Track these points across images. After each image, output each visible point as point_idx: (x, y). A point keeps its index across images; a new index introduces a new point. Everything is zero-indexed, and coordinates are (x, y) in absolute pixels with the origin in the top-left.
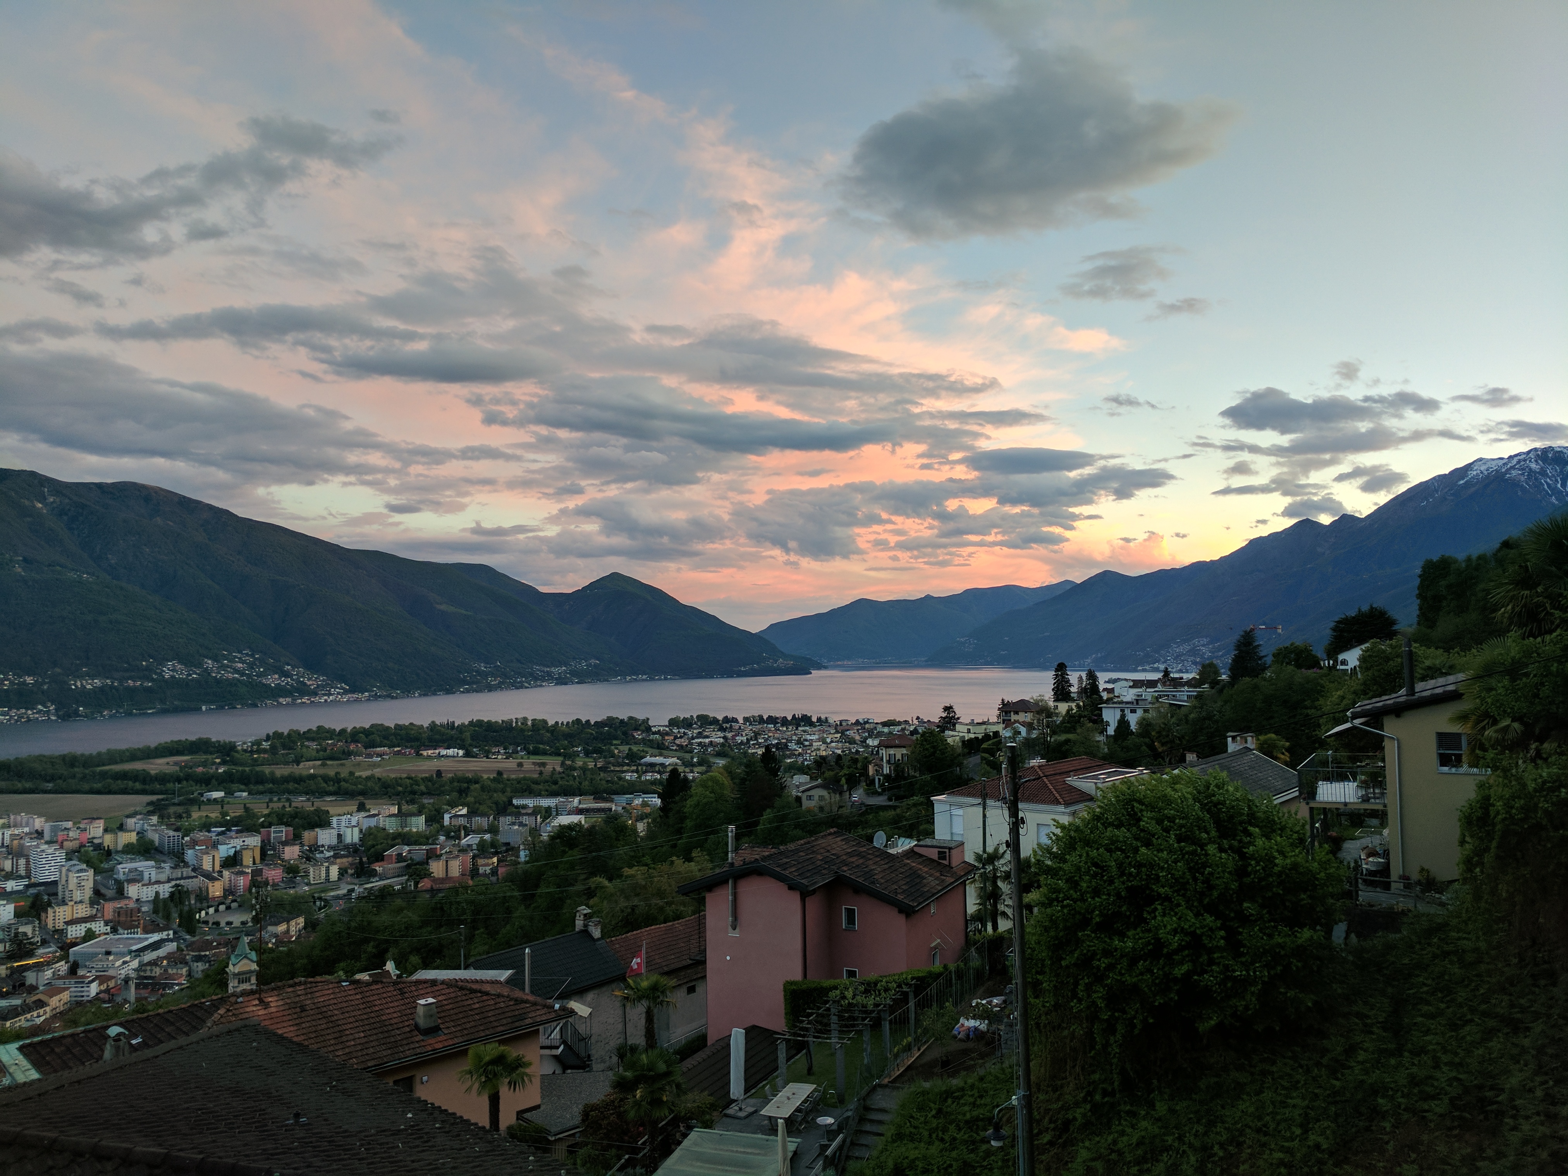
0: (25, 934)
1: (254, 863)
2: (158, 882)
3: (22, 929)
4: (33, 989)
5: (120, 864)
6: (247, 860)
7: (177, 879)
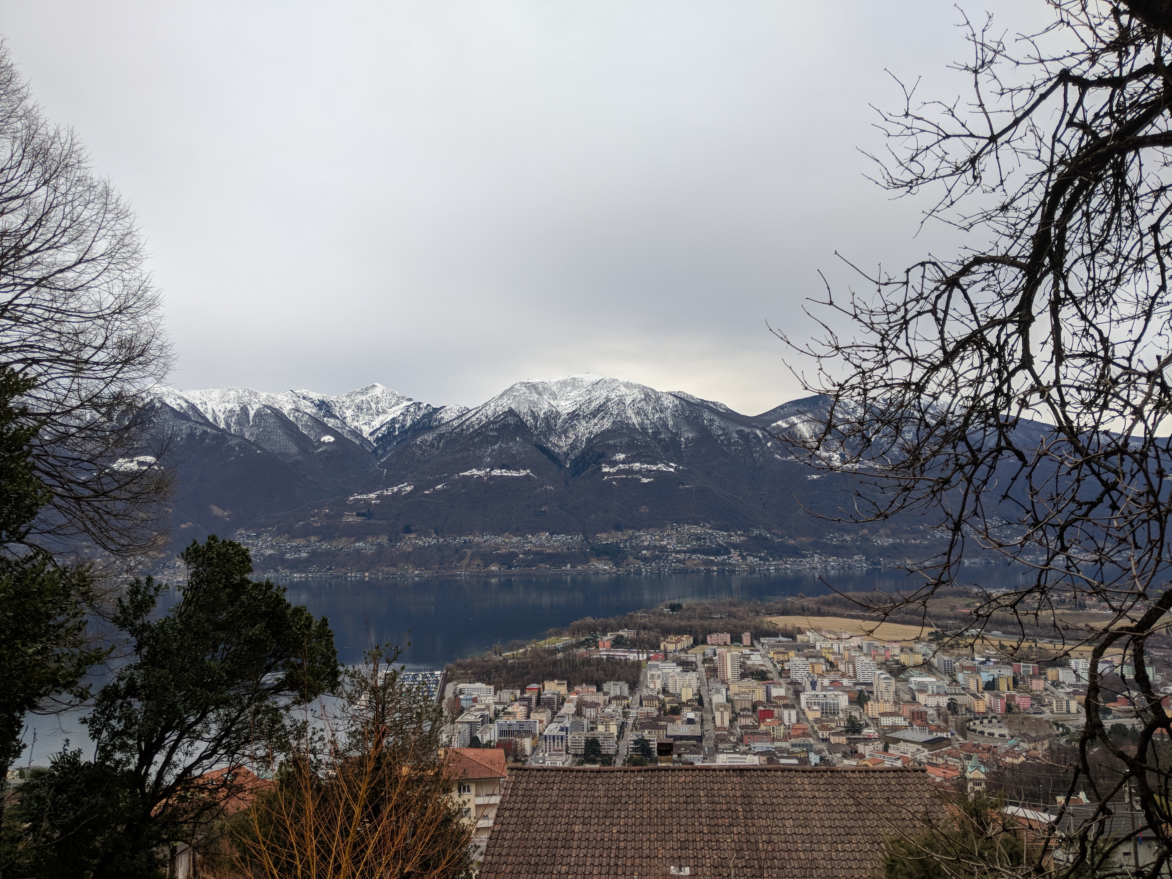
0: (855, 717)
1: (1009, 689)
2: (938, 694)
3: (853, 714)
4: (862, 757)
5: (912, 676)
6: (1003, 686)
7: (951, 694)
